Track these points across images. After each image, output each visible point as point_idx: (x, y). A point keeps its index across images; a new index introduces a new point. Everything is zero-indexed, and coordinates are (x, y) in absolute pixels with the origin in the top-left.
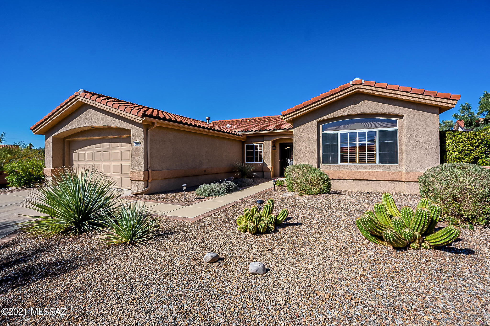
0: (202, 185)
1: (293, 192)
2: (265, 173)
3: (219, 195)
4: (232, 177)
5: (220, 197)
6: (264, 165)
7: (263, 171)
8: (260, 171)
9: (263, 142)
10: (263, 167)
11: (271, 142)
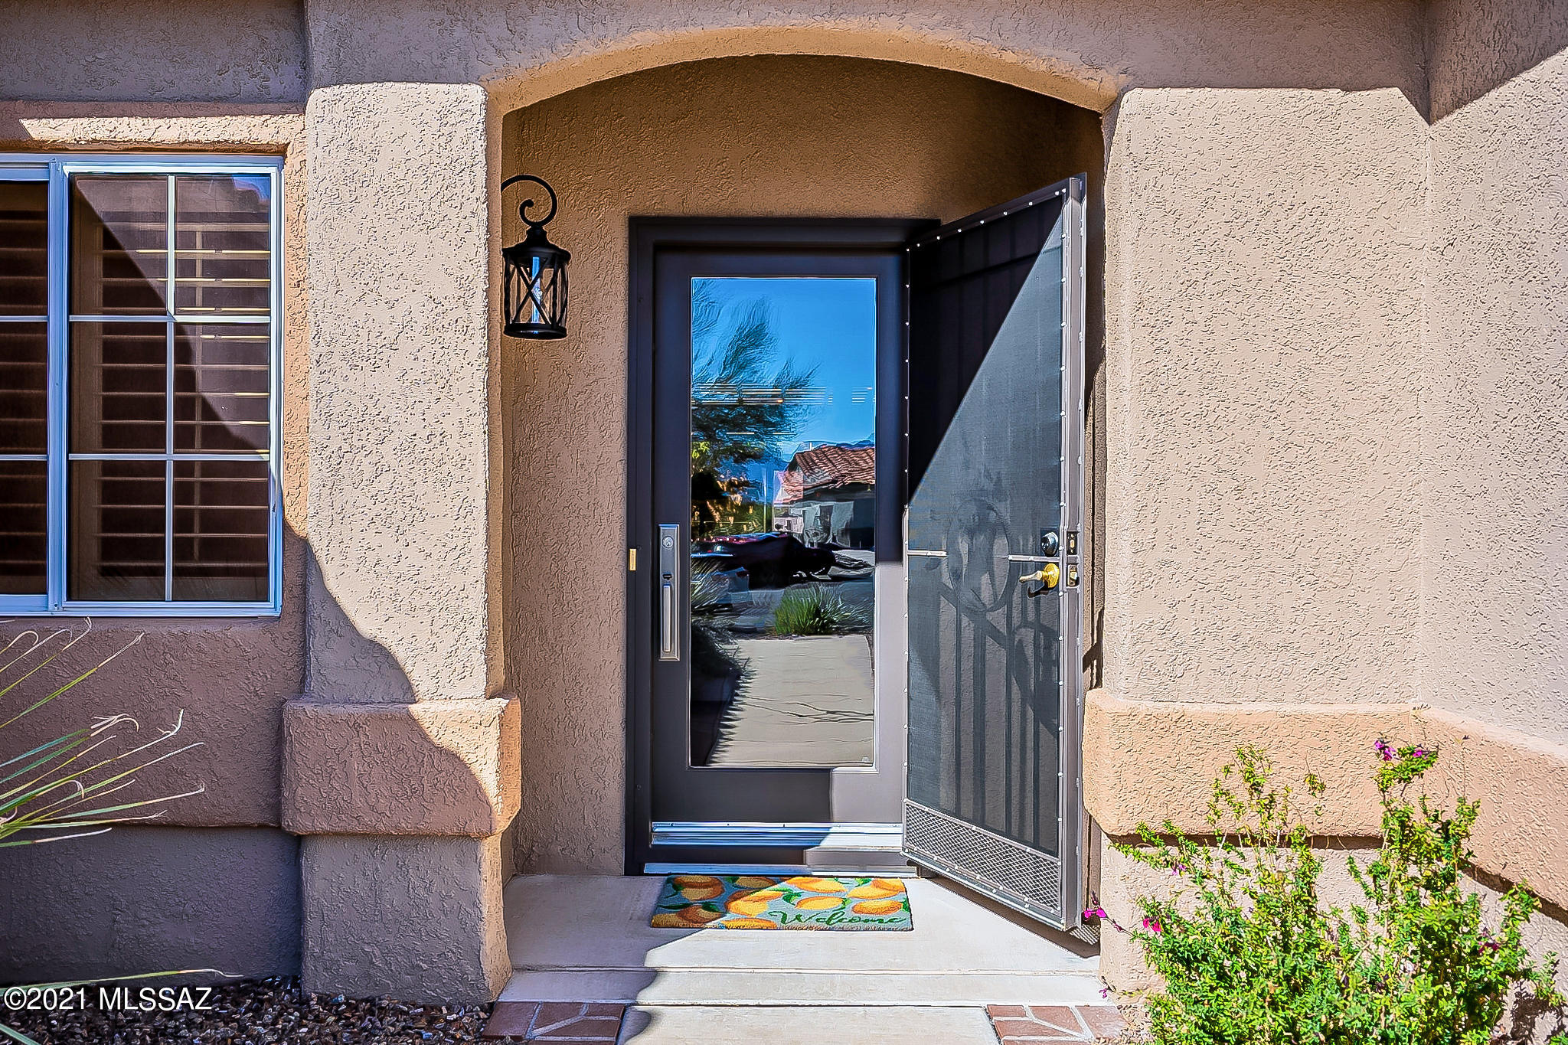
2: (329, 874)
6: (313, 684)
7: (299, 822)
8: (202, 819)
9: (297, 104)
10: (293, 731)
11: (480, 116)
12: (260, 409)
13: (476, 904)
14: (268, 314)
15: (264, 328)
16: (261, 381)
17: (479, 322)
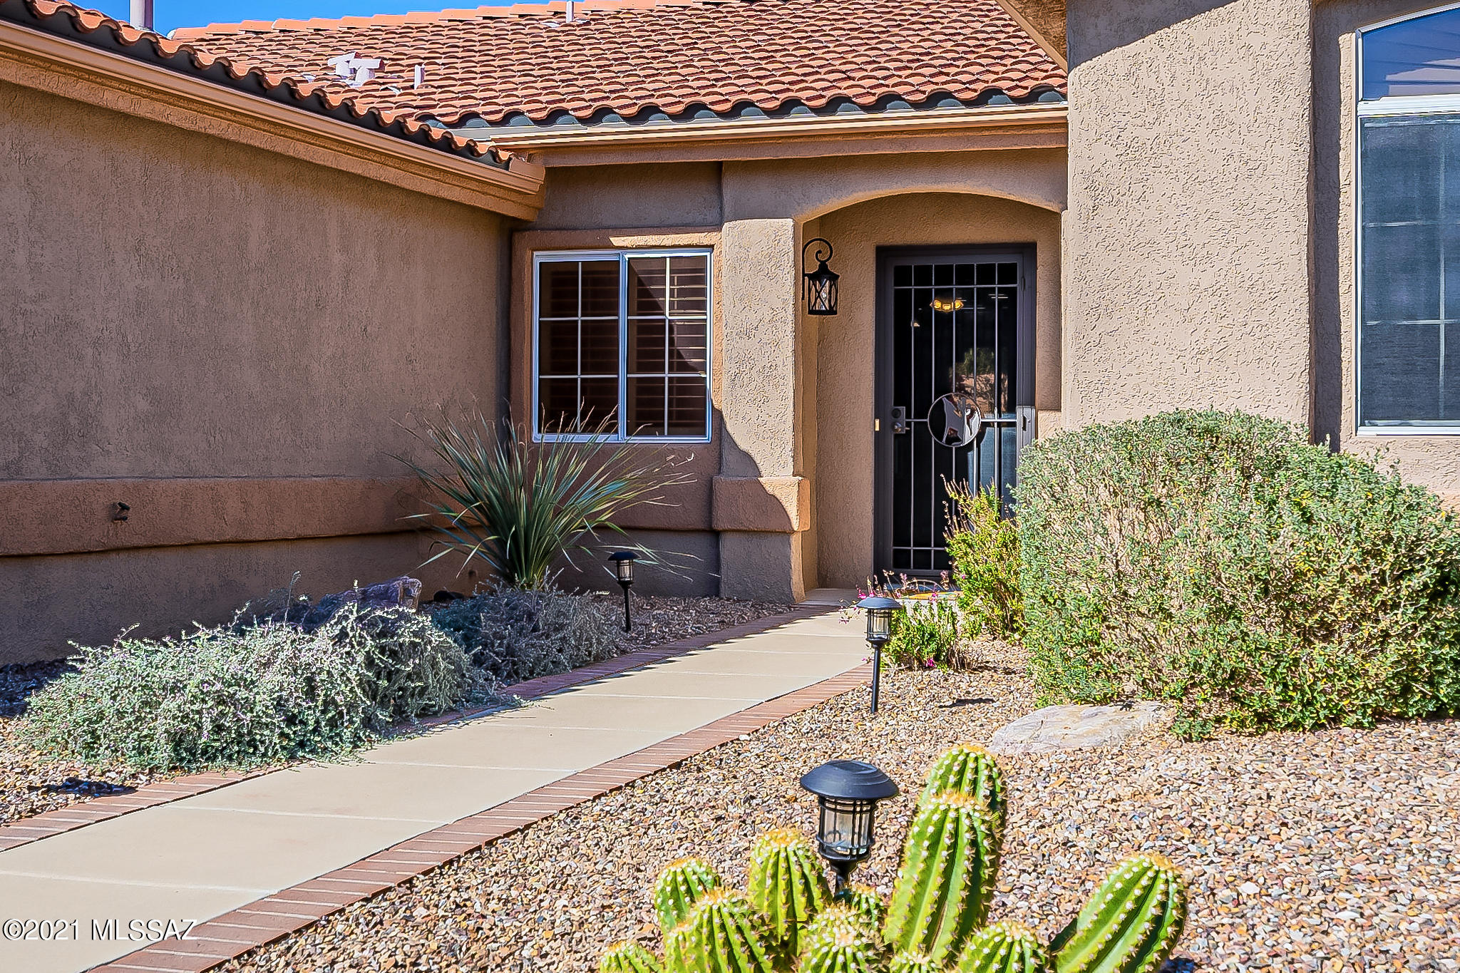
0: (104, 638)
1: (1105, 700)
2: (730, 548)
3: (292, 757)
4: (398, 584)
5: (308, 772)
6: (724, 469)
7: (719, 525)
8: (680, 527)
9: (718, 227)
10: (716, 487)
11: (791, 232)
12: (703, 354)
13: (789, 562)
14: (705, 314)
15: (705, 320)
16: (703, 342)
17: (791, 318)
